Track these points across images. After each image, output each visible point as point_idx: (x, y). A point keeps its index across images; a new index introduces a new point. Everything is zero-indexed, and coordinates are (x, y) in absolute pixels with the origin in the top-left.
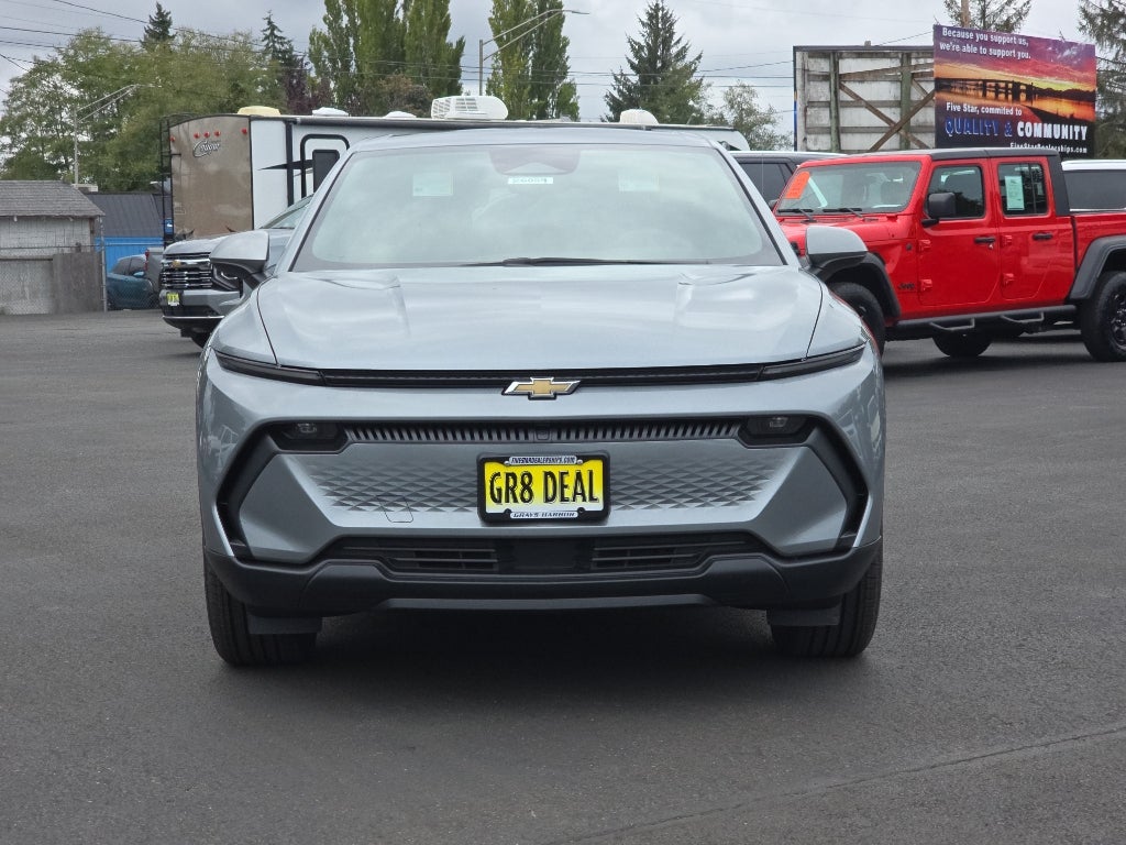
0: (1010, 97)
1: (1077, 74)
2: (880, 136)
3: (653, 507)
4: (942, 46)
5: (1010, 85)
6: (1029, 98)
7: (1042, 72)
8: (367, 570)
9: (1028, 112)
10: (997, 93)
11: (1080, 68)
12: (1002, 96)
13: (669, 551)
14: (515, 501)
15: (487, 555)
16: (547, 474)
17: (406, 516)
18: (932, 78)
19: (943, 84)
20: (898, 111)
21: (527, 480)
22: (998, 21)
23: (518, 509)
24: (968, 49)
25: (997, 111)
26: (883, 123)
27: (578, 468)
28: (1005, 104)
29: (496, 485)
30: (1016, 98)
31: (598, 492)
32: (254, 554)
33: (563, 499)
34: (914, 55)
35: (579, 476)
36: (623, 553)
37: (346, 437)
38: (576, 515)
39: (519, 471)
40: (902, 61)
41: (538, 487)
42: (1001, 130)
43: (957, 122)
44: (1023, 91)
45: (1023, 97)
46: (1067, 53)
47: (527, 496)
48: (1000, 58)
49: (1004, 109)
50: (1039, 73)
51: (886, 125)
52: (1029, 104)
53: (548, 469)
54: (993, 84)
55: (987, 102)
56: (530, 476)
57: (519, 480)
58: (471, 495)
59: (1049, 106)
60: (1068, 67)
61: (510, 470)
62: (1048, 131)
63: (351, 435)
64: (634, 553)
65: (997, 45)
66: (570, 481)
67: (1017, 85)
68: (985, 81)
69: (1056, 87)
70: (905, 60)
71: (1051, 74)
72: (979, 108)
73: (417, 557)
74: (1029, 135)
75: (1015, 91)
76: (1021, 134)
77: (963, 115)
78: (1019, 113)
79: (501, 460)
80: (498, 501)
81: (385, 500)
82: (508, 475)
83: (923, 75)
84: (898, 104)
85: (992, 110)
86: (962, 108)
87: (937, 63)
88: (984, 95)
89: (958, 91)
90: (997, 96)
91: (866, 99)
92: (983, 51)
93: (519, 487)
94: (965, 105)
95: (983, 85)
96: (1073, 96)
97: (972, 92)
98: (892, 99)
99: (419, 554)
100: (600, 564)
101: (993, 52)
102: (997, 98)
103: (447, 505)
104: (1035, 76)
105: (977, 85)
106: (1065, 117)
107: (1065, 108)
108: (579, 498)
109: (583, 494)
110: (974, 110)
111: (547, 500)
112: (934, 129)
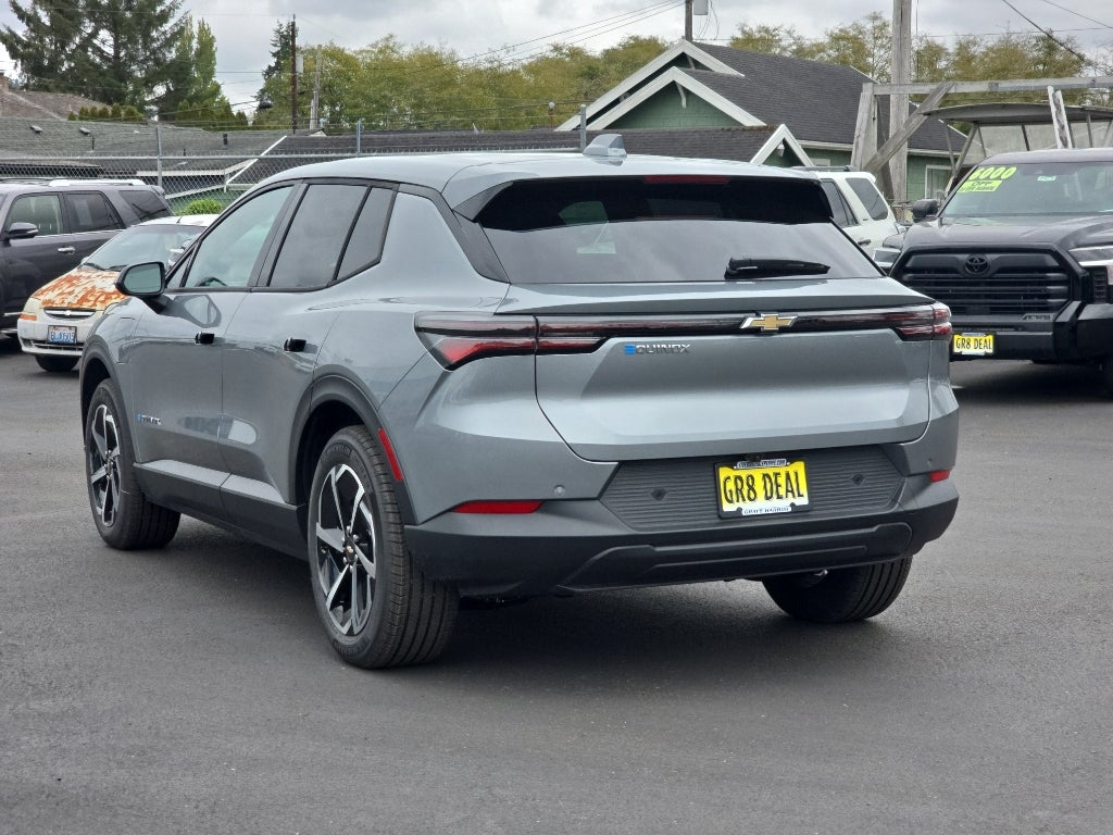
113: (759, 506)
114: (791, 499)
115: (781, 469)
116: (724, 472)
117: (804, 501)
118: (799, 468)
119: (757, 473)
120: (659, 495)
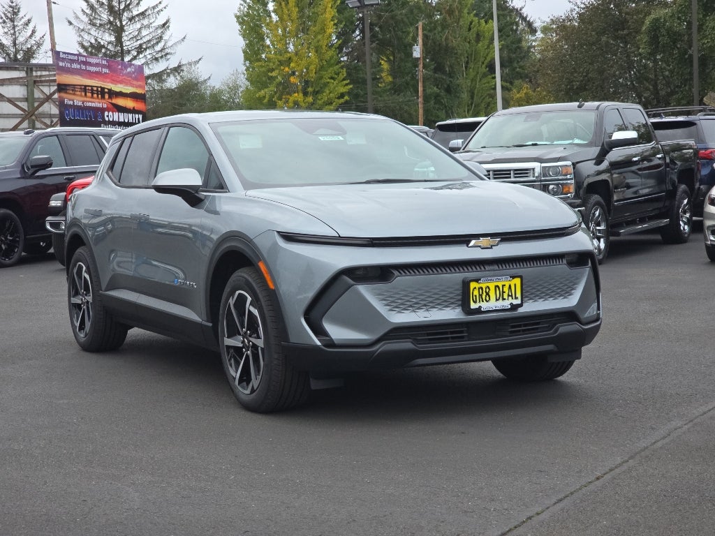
0: (100, 96)
1: (135, 83)
2: (18, 120)
3: (536, 301)
4: (61, 64)
5: (99, 89)
6: (110, 97)
7: (118, 82)
8: (407, 345)
9: (110, 106)
10: (93, 94)
11: (136, 79)
12: (95, 95)
13: (538, 324)
14: (483, 301)
15: (462, 332)
16: (497, 287)
17: (426, 314)
18: (56, 84)
19: (62, 88)
20: (26, 104)
21: (487, 290)
22: (24, 48)
23: (485, 306)
24: (75, 66)
25: (93, 105)
26: (19, 112)
27: (510, 282)
28: (97, 100)
29: (474, 294)
30: (103, 97)
31: (519, 295)
32: (336, 342)
33: (504, 299)
34: (34, 69)
35: (510, 287)
36: (520, 326)
37: (394, 274)
38: (510, 307)
39: (484, 286)
40: (27, 73)
41: (492, 294)
42: (96, 117)
43: (71, 110)
44: (106, 92)
45: (107, 96)
46: (129, 70)
47: (488, 299)
48: (93, 72)
49: (97, 103)
50: (115, 82)
51: (22, 113)
52: (110, 101)
53: (496, 284)
54: (90, 88)
55: (88, 99)
56: (488, 287)
57: (484, 289)
58: (458, 300)
59: (121, 102)
60: (130, 79)
61: (481, 285)
62: (122, 117)
63: (396, 273)
64: (525, 325)
65: (91, 64)
66: (506, 289)
67: (103, 89)
68: (86, 86)
69: (124, 91)
70: (29, 72)
71: (121, 82)
72: (83, 103)
73: (428, 336)
74: (111, 120)
75: (102, 92)
76: (107, 119)
77: (74, 106)
78: (105, 106)
79: (477, 281)
80: (475, 302)
81: (414, 307)
82: (479, 288)
83: (41, 81)
84: (26, 100)
85: (90, 104)
86: (74, 103)
87: (58, 74)
88: (86, 95)
89: (71, 92)
90: (92, 95)
91: (7, 96)
92: (83, 67)
93: (485, 294)
94: (75, 101)
95: (84, 89)
96: (133, 96)
97: (78, 93)
98: (22, 97)
99: (428, 335)
100: (511, 332)
101: (89, 68)
102: (92, 97)
103: (447, 306)
104: (112, 83)
105: (81, 88)
106: (130, 109)
107: (129, 103)
108: (510, 298)
109: (512, 296)
110: (80, 104)
111: (497, 300)
112: (58, 116)
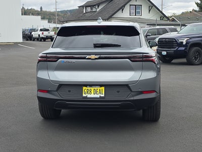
113: (92, 95)
114: (100, 95)
115: (99, 88)
116: (84, 88)
117: (103, 95)
118: (103, 88)
119: (92, 89)
120: (69, 91)
